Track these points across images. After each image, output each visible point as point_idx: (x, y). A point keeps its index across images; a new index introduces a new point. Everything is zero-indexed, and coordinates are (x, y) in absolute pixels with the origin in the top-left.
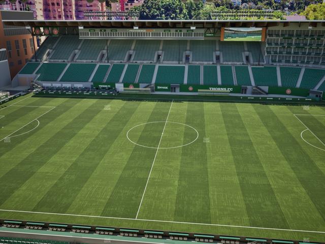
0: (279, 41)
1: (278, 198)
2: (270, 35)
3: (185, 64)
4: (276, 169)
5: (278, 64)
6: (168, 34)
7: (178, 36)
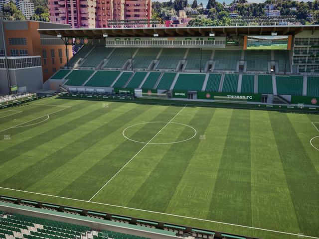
0: (308, 50)
1: (253, 196)
2: (297, 44)
3: (206, 72)
4: (265, 169)
5: (306, 74)
6: (189, 42)
7: (199, 44)
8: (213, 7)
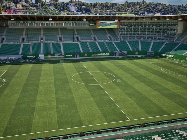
0: (126, 28)
2: (121, 25)
5: (127, 40)
6: (68, 24)
7: (74, 25)
8: (39, 3)
